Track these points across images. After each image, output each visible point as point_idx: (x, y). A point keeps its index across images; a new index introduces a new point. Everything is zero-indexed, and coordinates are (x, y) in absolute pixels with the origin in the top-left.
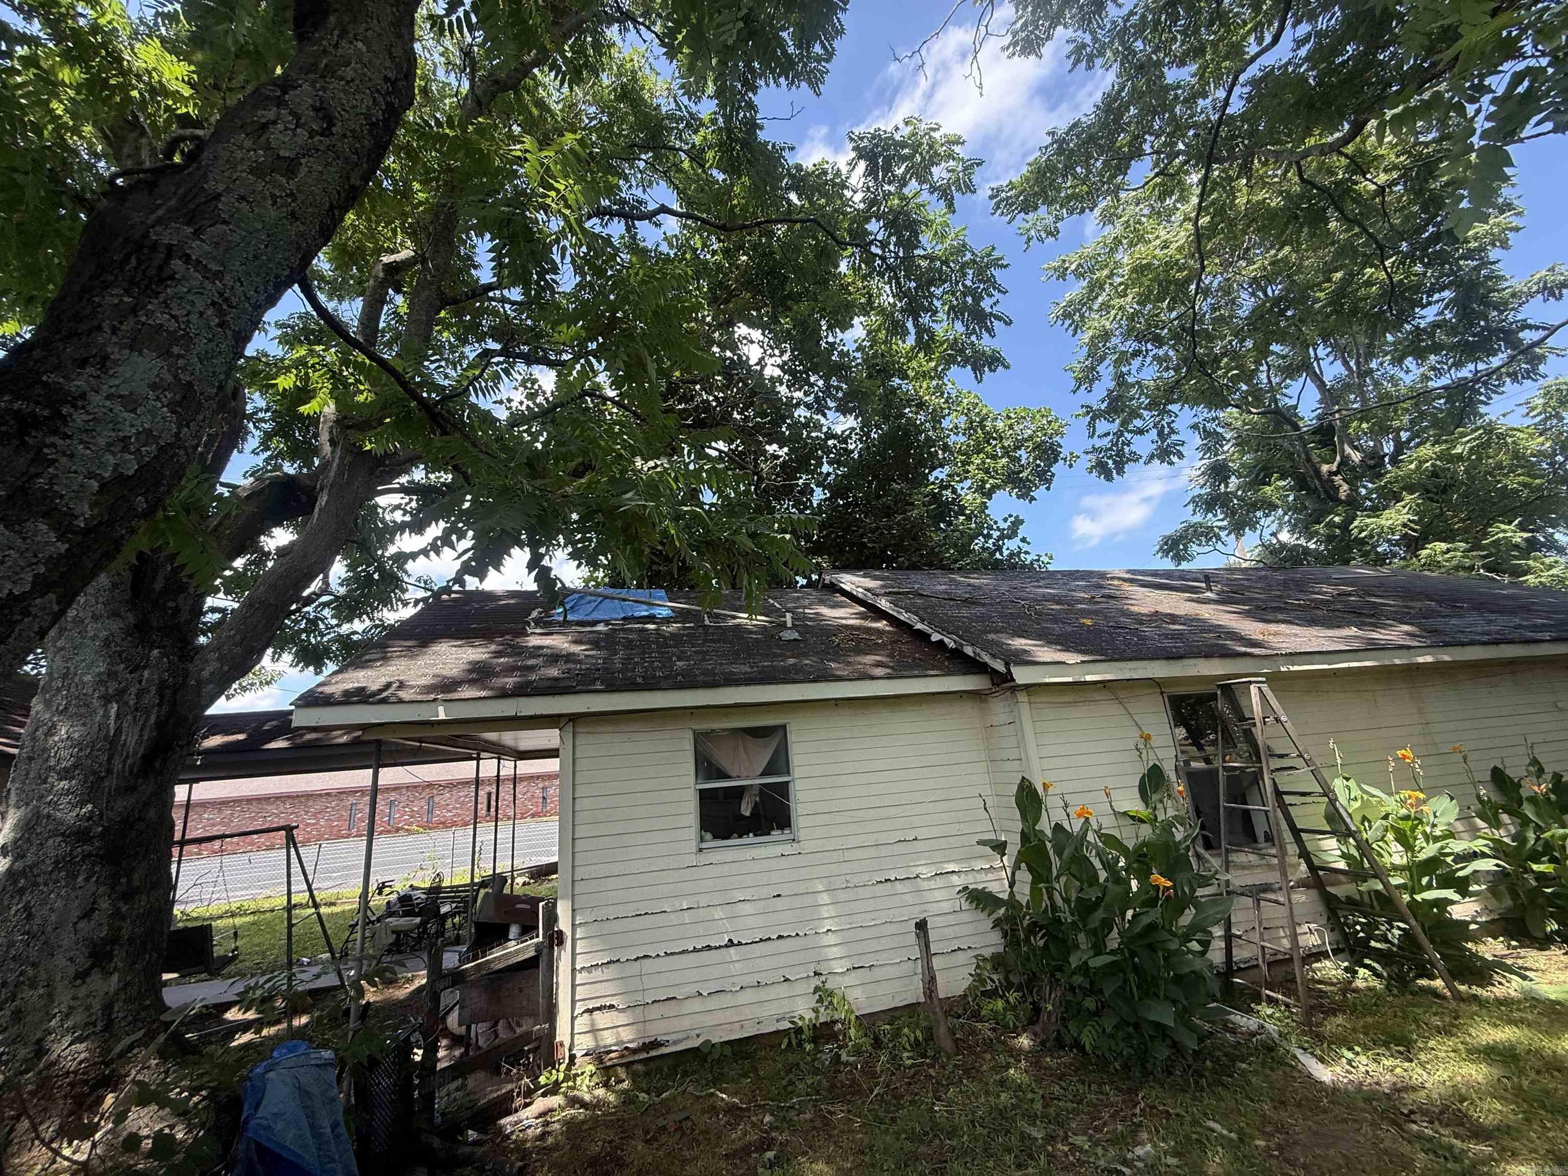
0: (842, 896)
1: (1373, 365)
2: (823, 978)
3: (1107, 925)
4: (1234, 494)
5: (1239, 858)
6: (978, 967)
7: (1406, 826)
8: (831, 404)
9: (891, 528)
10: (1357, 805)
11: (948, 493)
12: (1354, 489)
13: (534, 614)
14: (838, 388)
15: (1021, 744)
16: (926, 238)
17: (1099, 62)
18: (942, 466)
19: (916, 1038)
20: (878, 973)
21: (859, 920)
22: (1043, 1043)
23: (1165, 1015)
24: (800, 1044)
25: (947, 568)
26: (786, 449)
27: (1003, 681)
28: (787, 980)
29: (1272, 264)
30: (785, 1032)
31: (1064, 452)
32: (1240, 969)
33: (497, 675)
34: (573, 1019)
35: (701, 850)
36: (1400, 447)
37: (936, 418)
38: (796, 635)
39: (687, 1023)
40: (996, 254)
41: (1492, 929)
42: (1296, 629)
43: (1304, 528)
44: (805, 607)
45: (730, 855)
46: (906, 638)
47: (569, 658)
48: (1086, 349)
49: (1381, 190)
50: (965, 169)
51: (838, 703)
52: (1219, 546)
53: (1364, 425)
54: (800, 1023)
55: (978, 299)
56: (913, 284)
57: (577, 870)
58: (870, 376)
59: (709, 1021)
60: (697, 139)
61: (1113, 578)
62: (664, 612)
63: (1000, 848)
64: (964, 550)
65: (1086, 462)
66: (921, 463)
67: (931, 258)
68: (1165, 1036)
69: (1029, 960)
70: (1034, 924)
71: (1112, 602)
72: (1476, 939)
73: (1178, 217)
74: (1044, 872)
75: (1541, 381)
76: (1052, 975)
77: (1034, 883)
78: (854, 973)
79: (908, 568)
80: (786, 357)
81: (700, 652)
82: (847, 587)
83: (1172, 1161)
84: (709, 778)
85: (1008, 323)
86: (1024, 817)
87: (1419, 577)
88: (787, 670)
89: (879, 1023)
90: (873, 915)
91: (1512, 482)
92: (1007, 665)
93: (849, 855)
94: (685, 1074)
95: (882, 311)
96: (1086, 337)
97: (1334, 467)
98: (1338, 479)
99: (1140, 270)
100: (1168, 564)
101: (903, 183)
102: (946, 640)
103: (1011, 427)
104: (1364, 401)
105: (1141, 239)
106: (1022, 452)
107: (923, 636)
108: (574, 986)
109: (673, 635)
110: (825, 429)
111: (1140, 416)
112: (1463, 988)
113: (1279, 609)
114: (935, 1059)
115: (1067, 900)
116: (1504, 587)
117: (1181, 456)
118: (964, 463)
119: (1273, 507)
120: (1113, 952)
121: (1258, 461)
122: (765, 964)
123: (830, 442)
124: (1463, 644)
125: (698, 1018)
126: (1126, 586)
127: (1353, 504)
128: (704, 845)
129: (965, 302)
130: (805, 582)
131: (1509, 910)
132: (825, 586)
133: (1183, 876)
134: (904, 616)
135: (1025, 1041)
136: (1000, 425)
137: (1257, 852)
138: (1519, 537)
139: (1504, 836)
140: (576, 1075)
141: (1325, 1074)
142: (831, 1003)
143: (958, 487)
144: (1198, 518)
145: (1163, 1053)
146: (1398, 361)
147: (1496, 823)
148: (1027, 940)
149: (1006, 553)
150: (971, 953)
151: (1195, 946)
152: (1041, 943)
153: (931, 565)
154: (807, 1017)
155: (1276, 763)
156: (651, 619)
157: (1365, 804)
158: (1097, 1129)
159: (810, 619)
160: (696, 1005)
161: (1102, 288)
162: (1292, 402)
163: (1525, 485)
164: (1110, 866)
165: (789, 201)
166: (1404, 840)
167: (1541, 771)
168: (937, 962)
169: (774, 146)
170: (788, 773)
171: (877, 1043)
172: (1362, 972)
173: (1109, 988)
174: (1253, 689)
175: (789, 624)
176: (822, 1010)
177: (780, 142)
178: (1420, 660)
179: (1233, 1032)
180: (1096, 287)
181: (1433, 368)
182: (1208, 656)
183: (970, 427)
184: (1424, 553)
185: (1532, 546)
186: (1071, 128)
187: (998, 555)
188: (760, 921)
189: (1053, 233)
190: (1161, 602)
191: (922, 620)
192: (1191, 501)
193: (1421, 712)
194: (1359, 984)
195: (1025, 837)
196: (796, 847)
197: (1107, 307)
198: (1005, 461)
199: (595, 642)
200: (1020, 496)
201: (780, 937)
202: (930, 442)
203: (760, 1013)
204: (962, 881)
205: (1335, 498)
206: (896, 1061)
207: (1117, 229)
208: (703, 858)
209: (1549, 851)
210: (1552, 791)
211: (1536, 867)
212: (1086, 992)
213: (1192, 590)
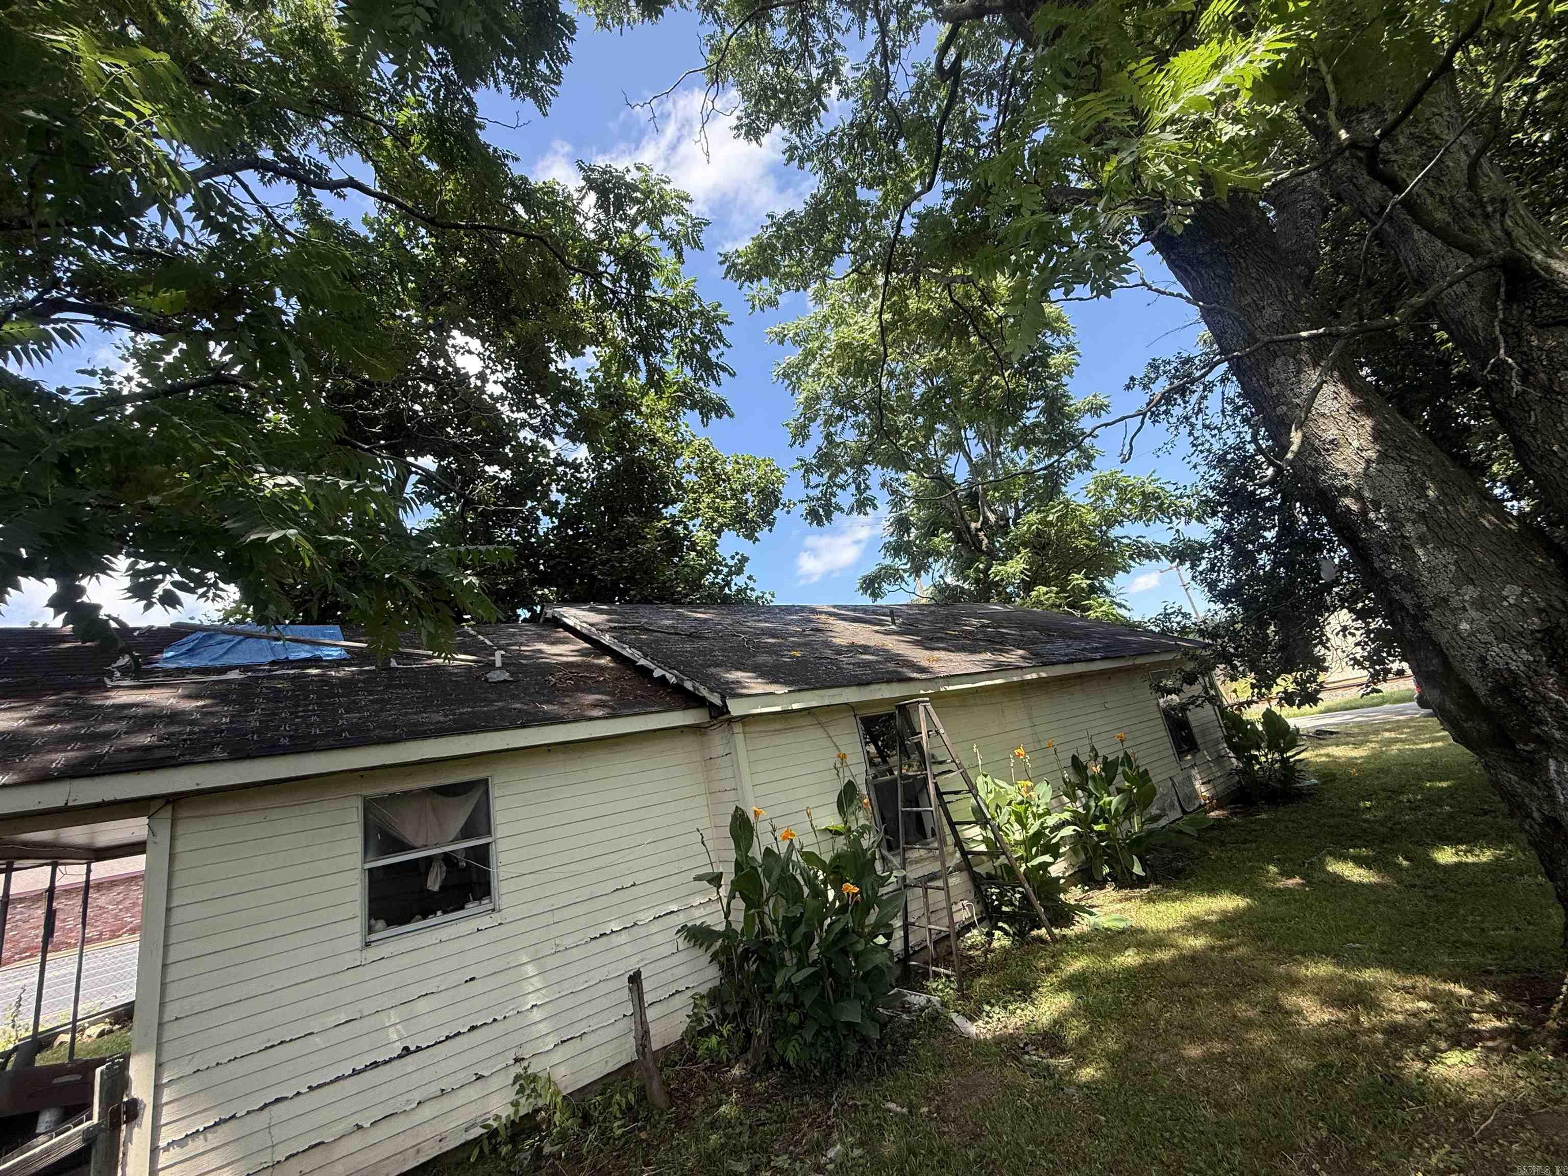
0: (554, 977)
1: (1001, 449)
2: (525, 1063)
3: (809, 939)
4: (914, 542)
5: (913, 854)
6: (696, 1006)
7: (1021, 809)
8: (560, 430)
9: (621, 560)
10: (991, 796)
11: (680, 529)
12: (991, 543)
13: (120, 662)
14: (567, 415)
15: (735, 764)
16: (656, 281)
17: (808, 165)
18: (675, 502)
19: (628, 1103)
20: (589, 1041)
21: (567, 987)
22: (753, 1070)
23: (852, 1013)
24: (495, 1150)
25: (677, 603)
26: (508, 472)
27: (719, 713)
28: (480, 1078)
30: (477, 1141)
31: (784, 499)
32: (915, 952)
33: (38, 750)
35: (368, 944)
36: (1018, 515)
37: (671, 455)
38: (506, 676)
40: (721, 311)
41: (1074, 879)
42: (952, 656)
43: (960, 572)
44: (521, 644)
45: (410, 943)
46: (629, 674)
47: (174, 717)
48: (801, 409)
49: (1000, 319)
50: (694, 226)
51: (550, 748)
52: (903, 585)
53: (997, 495)
54: (495, 1125)
55: (705, 348)
56: (644, 323)
57: (167, 1007)
58: (602, 407)
60: (401, 117)
61: (821, 613)
62: (335, 653)
63: (715, 880)
64: (695, 585)
65: (801, 509)
66: (655, 498)
67: (663, 302)
68: (855, 1033)
69: (742, 987)
70: (746, 951)
71: (819, 634)
72: (1065, 891)
73: (870, 310)
74: (756, 898)
75: (1093, 473)
76: (763, 998)
77: (747, 909)
78: (561, 1049)
79: (639, 602)
80: (509, 375)
81: (379, 701)
82: (570, 622)
83: (857, 1152)
84: (385, 851)
85: (733, 375)
86: (738, 847)
87: (1029, 612)
88: (491, 716)
89: (591, 1096)
90: (585, 977)
91: (1081, 543)
92: (723, 698)
93: (558, 916)
95: (613, 343)
96: (802, 398)
97: (979, 525)
98: (981, 534)
99: (843, 346)
100: (866, 600)
101: (634, 224)
102: (668, 676)
103: (739, 472)
104: (996, 476)
105: (844, 322)
106: (748, 496)
107: (646, 672)
109: (344, 682)
110: (553, 455)
111: (845, 472)
112: (1056, 931)
113: (940, 639)
114: (647, 1119)
115: (775, 922)
116: (1078, 619)
117: (875, 507)
118: (696, 501)
119: (939, 554)
120: (815, 962)
121: (929, 516)
122: (454, 1064)
123: (560, 469)
124: (1053, 664)
125: (360, 1157)
126: (831, 620)
127: (991, 555)
128: (373, 937)
129: (694, 349)
130: (528, 615)
131: (1084, 863)
132: (547, 620)
133: (868, 880)
134: (628, 652)
135: (737, 1072)
136: (729, 468)
137: (925, 846)
138: (1085, 583)
139: (1079, 807)
141: (974, 1029)
142: (533, 1090)
143: (690, 524)
144: (888, 561)
145: (853, 1048)
146: (1015, 448)
147: (1074, 798)
148: (741, 967)
149: (734, 588)
150: (690, 993)
151: (881, 940)
152: (753, 968)
153: (662, 599)
154: (504, 1116)
155: (937, 769)
156: (315, 661)
157: (998, 794)
158: (797, 1143)
159: (526, 657)
160: (355, 1143)
161: (814, 356)
162: (951, 471)
163: (1087, 546)
164: (811, 881)
165: (514, 211)
166: (1021, 821)
167: (1097, 755)
168: (651, 1014)
169: (495, 150)
170: (489, 833)
171: (586, 1120)
172: (997, 933)
173: (808, 999)
174: (921, 708)
175: (498, 664)
176: (523, 1101)
177: (502, 148)
178: (1028, 677)
179: (909, 1012)
180: (810, 355)
181: (1035, 456)
182: (889, 681)
183: (703, 469)
184: (1034, 593)
185: (1092, 589)
186: (786, 217)
187: (727, 591)
188: (446, 1015)
189: (773, 303)
190: (857, 634)
191: (645, 656)
192: (884, 547)
193: (1031, 718)
194: (996, 944)
195: (738, 866)
196: (497, 918)
197: (818, 374)
198: (733, 502)
199: (222, 694)
200: (746, 536)
201: (473, 1028)
202: (663, 479)
203: (442, 1127)
204: (680, 920)
205: (979, 550)
206: (605, 1135)
207: (826, 309)
208: (372, 953)
209: (1103, 814)
210: (1103, 769)
211: (1097, 828)
212: (791, 1008)
213: (880, 623)
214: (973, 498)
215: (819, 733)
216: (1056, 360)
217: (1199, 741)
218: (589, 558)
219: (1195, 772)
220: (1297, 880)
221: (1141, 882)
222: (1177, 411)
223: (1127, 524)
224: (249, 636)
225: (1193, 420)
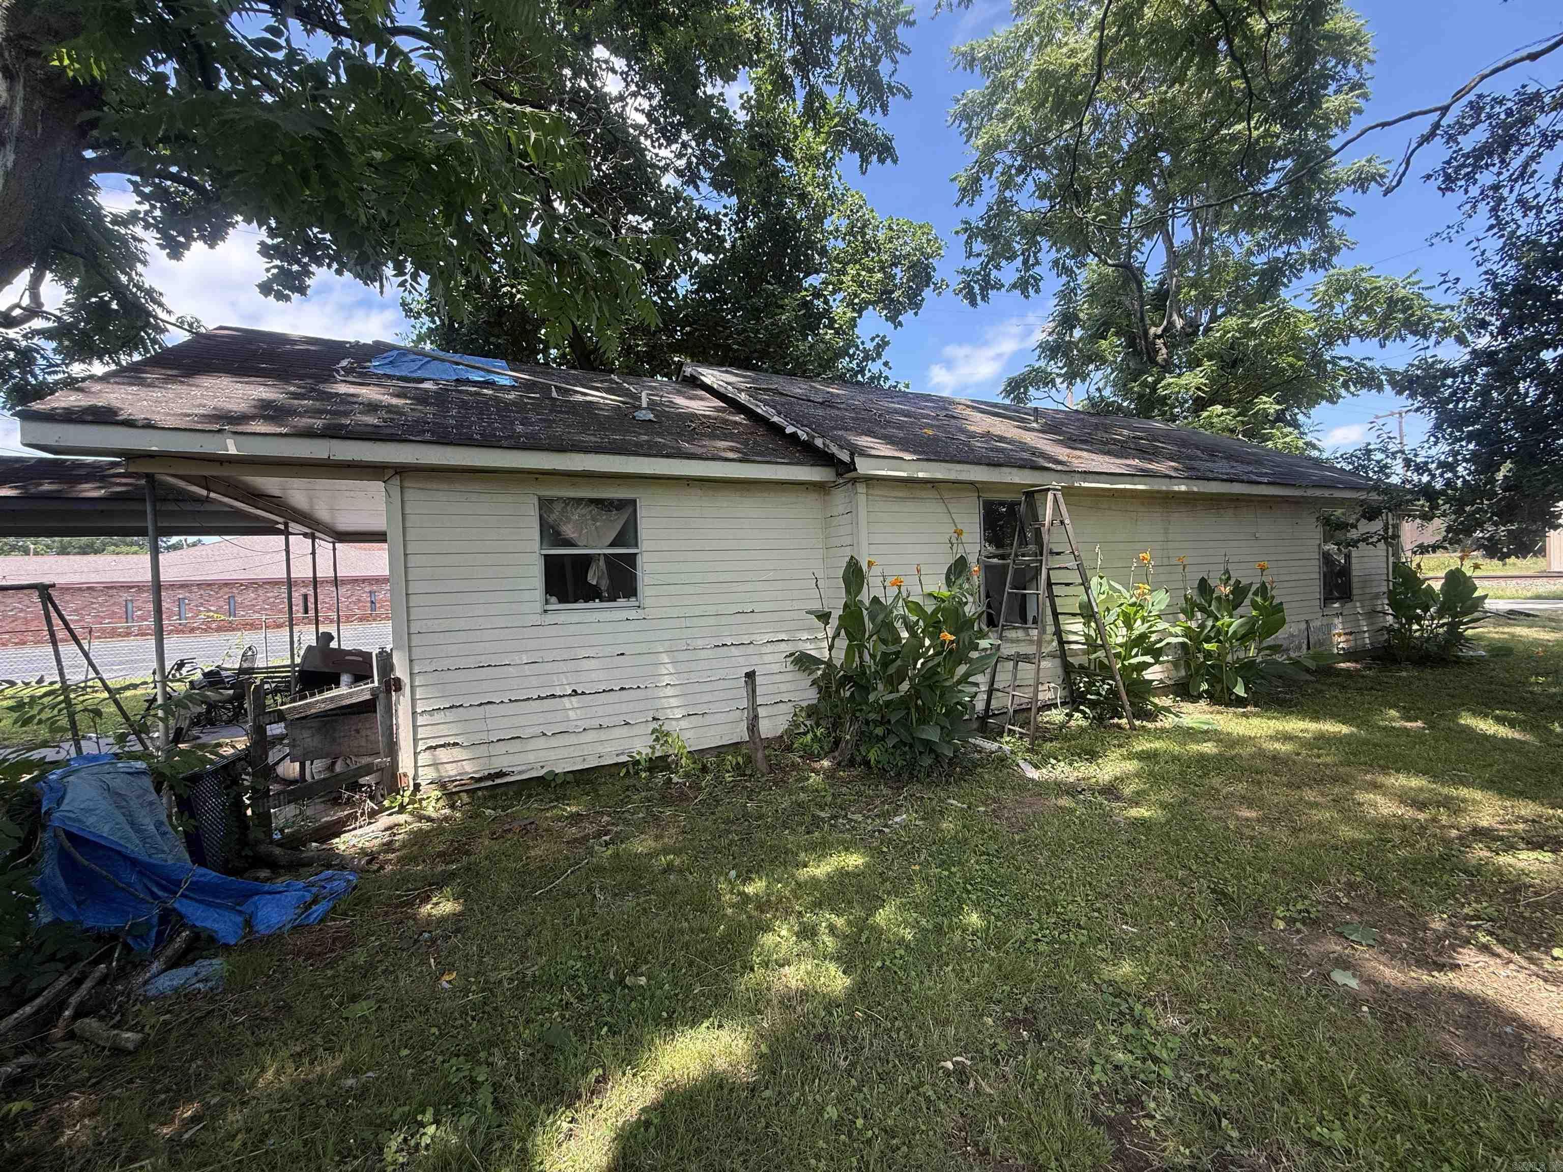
0: (683, 667)
2: (660, 722)
3: (901, 674)
4: (1076, 344)
5: (1011, 634)
6: (795, 715)
7: (1132, 611)
8: (706, 175)
9: (759, 330)
10: (1103, 597)
11: (819, 302)
12: (1170, 355)
13: (344, 363)
14: (714, 155)
15: (855, 523)
18: (817, 272)
19: (737, 763)
20: (708, 720)
21: (696, 677)
22: (839, 764)
23: (932, 734)
24: (637, 773)
25: (809, 378)
27: (844, 469)
28: (627, 724)
29: (1161, 101)
30: (624, 764)
31: (936, 277)
32: (994, 714)
34: (416, 754)
35: (546, 611)
36: (1214, 318)
37: (818, 218)
38: (651, 416)
39: (531, 758)
42: (1094, 456)
43: (1122, 387)
44: (663, 396)
45: (575, 617)
46: (761, 431)
47: (389, 408)
51: (688, 482)
53: (1193, 293)
54: (638, 757)
57: (412, 624)
58: (751, 148)
59: (553, 755)
61: (959, 404)
62: (505, 381)
63: (824, 617)
65: (956, 282)
66: (796, 265)
68: (932, 751)
69: (836, 707)
70: (844, 679)
71: (953, 421)
72: (1156, 694)
74: (858, 636)
75: (1332, 271)
76: (853, 714)
77: (849, 645)
78: (688, 719)
80: (654, 102)
81: (545, 420)
82: (708, 380)
84: (554, 544)
86: (848, 591)
88: (638, 445)
89: (708, 756)
90: (709, 672)
91: (1285, 361)
92: (852, 455)
93: (690, 622)
94: (530, 796)
96: (979, 144)
97: (1159, 331)
98: (1160, 342)
99: (1044, 75)
100: (1009, 401)
102: (800, 432)
103: (891, 240)
104: (1199, 272)
106: (897, 271)
107: (777, 430)
108: (415, 727)
109: (515, 403)
112: (1137, 723)
113: (1085, 442)
114: (751, 776)
115: (873, 656)
117: (1037, 290)
118: (840, 272)
119: (1104, 361)
121: (1102, 314)
122: (609, 710)
123: (702, 225)
124: (1209, 479)
125: (544, 753)
126: (968, 412)
127: (1167, 368)
128: (549, 607)
129: (864, 65)
131: (1182, 678)
132: (685, 378)
133: (966, 633)
134: (762, 410)
135: (826, 763)
136: (881, 236)
137: (1025, 630)
138: (1273, 409)
139: (1193, 624)
140: (421, 800)
141: (1035, 774)
142: (666, 741)
143: (830, 298)
144: (1042, 363)
145: (927, 762)
146: (1235, 232)
147: (1190, 616)
148: (837, 692)
149: (868, 375)
150: (791, 705)
152: (848, 694)
153: (793, 373)
154: (644, 753)
156: (489, 384)
157: (1109, 596)
158: (870, 810)
159: (667, 406)
160: (541, 743)
161: (1004, 90)
162: (1142, 260)
163: (1291, 365)
164: (912, 627)
166: (1128, 622)
167: (1229, 578)
168: (762, 712)
170: (636, 545)
171: (704, 769)
172: (1077, 715)
173: (894, 719)
174: (1050, 496)
175: (644, 405)
176: (658, 746)
178: (1176, 488)
179: (980, 751)
180: (999, 89)
181: (1258, 244)
182: (1021, 467)
183: (851, 232)
184: (1205, 414)
185: (1280, 417)
187: (860, 377)
188: (602, 675)
190: (994, 426)
191: (779, 414)
192: (1040, 346)
193: (1166, 533)
194: (1072, 723)
195: (846, 606)
196: (640, 613)
197: (1005, 116)
198: (879, 276)
199: (422, 398)
200: (887, 319)
201: (622, 689)
202: (810, 244)
203: (601, 749)
204: (788, 648)
205: (1154, 362)
206: (719, 780)
207: (1032, 21)
208: (550, 618)
209: (1218, 635)
210: (1232, 592)
211: (1206, 646)
212: (877, 723)
213: (1022, 420)
214: (1161, 297)
215: (940, 508)
216: (1332, 101)
217: (1355, 592)
218: (725, 328)
219: (1337, 621)
220: (1419, 724)
221: (1240, 702)
222: (1486, 178)
223: (1354, 340)
224: (435, 359)
225: (1505, 192)
